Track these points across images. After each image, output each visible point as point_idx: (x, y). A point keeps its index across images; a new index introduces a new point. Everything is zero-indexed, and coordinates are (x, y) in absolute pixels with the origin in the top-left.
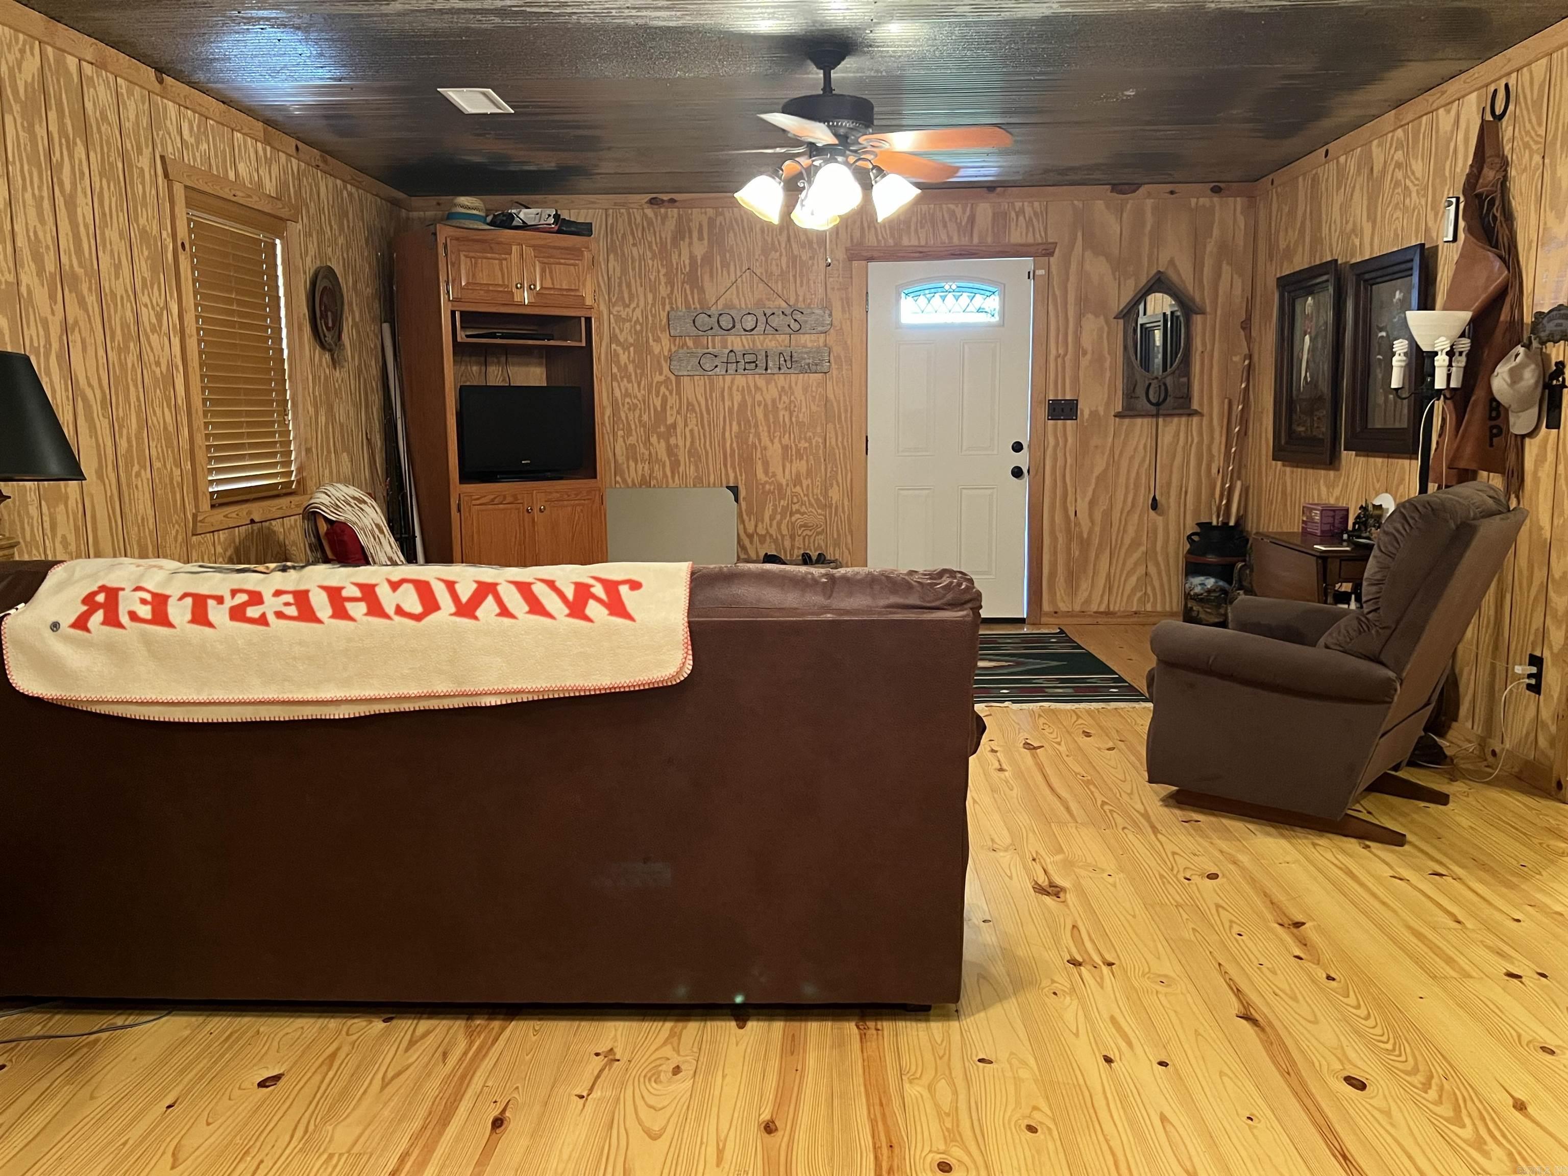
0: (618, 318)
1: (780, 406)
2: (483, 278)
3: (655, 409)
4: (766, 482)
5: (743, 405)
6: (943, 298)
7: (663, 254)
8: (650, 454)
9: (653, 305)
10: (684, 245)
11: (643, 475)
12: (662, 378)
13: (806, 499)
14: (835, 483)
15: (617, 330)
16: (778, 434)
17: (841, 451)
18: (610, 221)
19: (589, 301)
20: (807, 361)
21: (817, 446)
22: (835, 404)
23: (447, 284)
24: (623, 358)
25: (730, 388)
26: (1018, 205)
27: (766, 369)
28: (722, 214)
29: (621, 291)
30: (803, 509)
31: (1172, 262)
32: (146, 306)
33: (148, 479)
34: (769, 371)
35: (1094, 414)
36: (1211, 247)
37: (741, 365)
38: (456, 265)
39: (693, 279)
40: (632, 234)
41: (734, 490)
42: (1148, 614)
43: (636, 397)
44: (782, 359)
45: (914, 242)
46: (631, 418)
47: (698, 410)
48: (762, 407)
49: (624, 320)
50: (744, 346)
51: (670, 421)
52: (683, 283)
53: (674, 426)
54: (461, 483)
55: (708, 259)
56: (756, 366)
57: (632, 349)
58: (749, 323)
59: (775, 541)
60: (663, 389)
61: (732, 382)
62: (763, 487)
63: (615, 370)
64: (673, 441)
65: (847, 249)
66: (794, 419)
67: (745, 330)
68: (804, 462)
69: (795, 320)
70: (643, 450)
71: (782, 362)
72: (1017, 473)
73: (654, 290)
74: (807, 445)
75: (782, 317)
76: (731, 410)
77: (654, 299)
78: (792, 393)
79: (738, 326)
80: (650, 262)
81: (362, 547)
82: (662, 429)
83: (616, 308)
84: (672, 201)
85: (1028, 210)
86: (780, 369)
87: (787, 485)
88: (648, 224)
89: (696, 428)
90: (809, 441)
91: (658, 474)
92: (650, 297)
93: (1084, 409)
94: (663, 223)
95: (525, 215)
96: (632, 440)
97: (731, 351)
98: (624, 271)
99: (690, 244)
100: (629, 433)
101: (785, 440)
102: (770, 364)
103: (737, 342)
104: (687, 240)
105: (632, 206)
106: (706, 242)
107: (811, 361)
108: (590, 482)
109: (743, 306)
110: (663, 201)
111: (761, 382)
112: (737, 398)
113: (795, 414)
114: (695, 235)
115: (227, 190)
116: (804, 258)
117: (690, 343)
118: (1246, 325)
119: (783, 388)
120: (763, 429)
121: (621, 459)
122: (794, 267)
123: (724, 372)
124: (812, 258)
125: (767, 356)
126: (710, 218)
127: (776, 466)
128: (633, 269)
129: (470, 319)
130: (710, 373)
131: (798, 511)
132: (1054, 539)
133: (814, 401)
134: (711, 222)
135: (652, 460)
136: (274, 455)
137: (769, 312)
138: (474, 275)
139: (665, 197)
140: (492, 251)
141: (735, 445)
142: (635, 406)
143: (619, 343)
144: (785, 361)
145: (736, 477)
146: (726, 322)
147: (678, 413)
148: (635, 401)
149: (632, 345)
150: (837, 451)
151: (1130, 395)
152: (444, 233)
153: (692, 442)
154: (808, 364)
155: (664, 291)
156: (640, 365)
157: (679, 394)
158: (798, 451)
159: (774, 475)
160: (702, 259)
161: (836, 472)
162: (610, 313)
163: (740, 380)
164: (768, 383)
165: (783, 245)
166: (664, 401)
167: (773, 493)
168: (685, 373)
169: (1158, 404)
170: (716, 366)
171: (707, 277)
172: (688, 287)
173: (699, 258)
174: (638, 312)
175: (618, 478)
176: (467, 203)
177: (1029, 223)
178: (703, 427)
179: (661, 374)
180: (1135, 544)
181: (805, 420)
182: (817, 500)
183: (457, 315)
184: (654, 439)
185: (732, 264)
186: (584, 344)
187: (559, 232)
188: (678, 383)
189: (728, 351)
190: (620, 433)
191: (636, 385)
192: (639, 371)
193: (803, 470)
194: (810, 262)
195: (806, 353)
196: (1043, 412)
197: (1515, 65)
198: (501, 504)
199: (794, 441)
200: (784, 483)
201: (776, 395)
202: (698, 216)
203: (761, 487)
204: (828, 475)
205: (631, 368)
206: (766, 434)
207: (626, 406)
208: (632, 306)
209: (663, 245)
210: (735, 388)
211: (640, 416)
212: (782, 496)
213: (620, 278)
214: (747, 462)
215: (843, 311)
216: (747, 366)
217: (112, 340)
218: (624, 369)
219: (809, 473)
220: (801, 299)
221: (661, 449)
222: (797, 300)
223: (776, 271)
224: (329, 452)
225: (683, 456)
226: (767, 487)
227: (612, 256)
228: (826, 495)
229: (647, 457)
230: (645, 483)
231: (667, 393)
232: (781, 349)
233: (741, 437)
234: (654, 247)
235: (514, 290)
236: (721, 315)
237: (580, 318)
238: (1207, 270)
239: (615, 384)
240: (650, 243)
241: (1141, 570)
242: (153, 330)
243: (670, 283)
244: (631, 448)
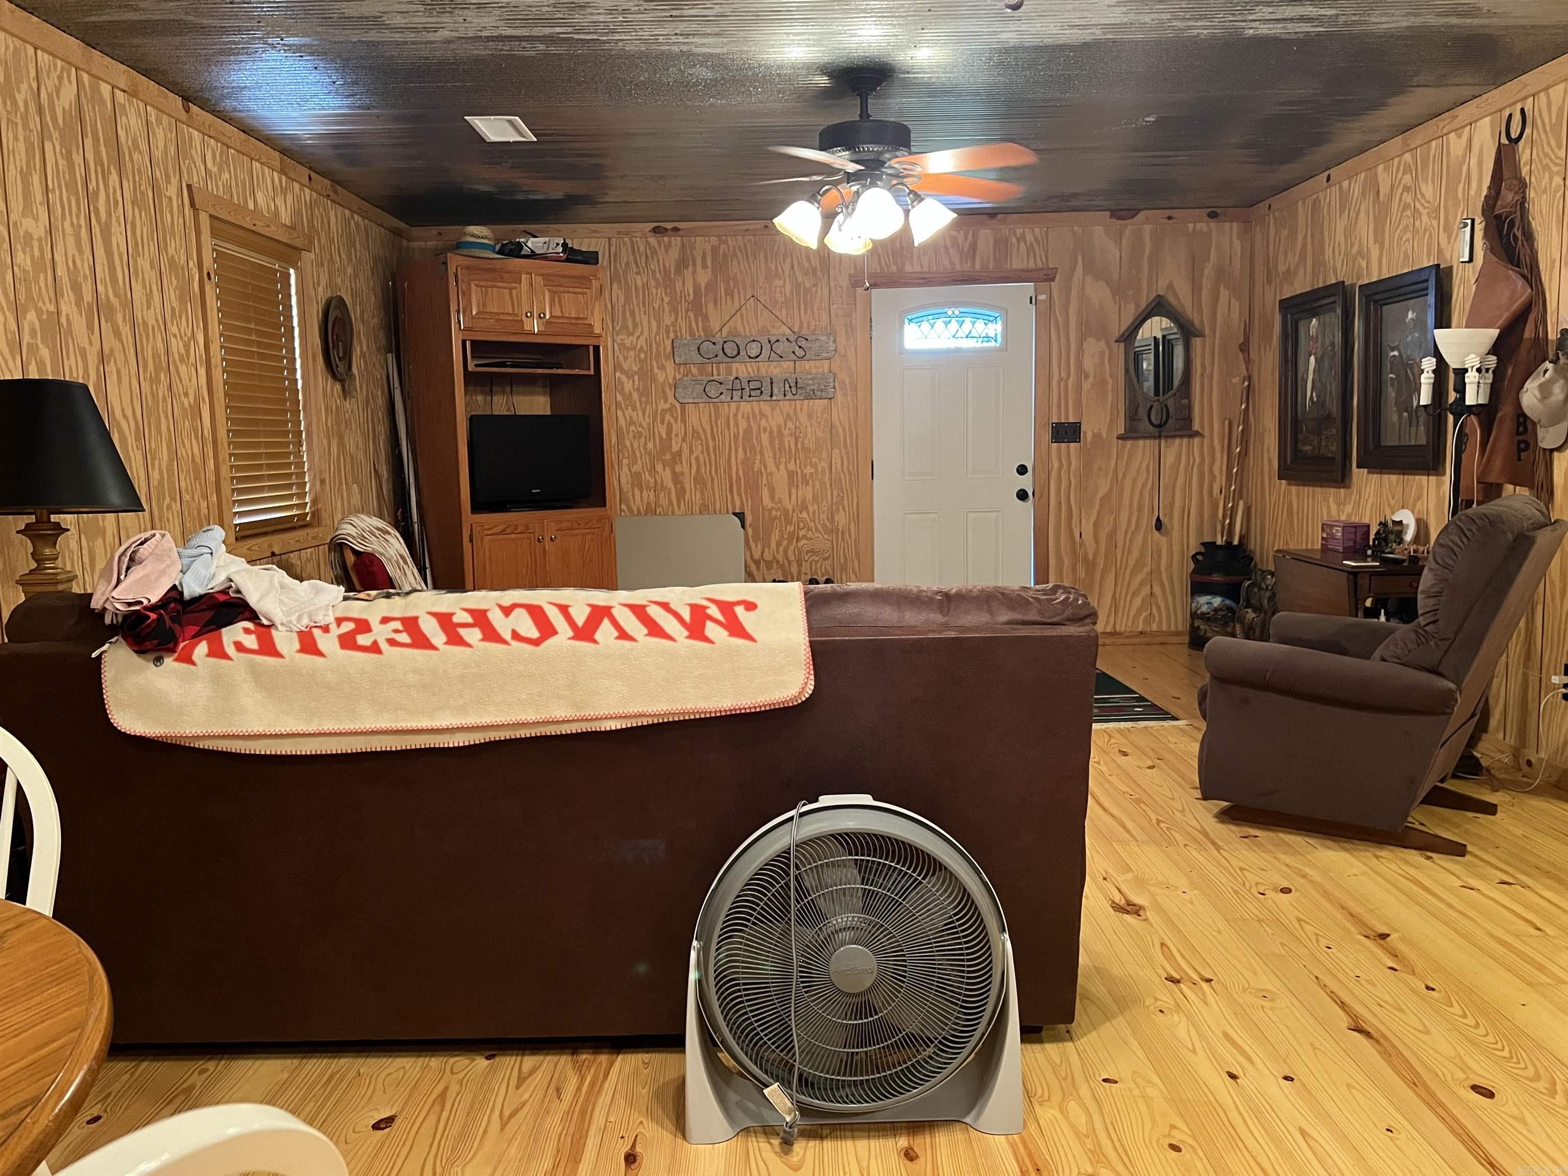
0: (623, 346)
1: (786, 432)
2: (493, 307)
3: (660, 437)
4: (772, 508)
5: (748, 431)
6: (947, 324)
7: (667, 282)
8: (656, 481)
9: (658, 333)
10: (688, 273)
11: (649, 503)
12: (667, 406)
13: (812, 524)
14: (841, 508)
15: (621, 358)
16: (783, 460)
17: (847, 476)
18: (613, 249)
19: (597, 330)
20: (812, 387)
21: (823, 471)
22: (840, 430)
23: (458, 312)
24: (628, 386)
25: (735, 415)
26: (1019, 231)
27: (771, 396)
28: (726, 242)
29: (624, 319)
30: (810, 534)
31: (1170, 286)
32: (175, 336)
33: (178, 512)
34: (774, 398)
35: (1097, 436)
36: (1208, 271)
37: (746, 392)
38: (467, 294)
39: (697, 307)
40: (636, 263)
41: (741, 516)
42: (1153, 634)
43: (641, 425)
44: (787, 385)
45: (918, 269)
46: (636, 445)
47: (703, 438)
48: (768, 433)
49: (628, 349)
50: (749, 373)
51: (675, 448)
52: (687, 310)
53: (679, 453)
54: (472, 513)
55: (711, 287)
56: (761, 393)
57: (636, 377)
58: (754, 350)
59: (782, 567)
60: (668, 417)
61: (738, 407)
62: (770, 513)
63: (619, 398)
64: (678, 469)
65: (850, 276)
66: (799, 445)
67: (750, 357)
68: (810, 488)
69: (800, 347)
70: (648, 477)
71: (787, 388)
72: (1022, 495)
73: (658, 318)
74: (813, 470)
75: (786, 343)
76: (736, 437)
77: (658, 327)
78: (797, 419)
79: (743, 353)
80: (654, 291)
81: (390, 578)
82: (668, 457)
83: (621, 337)
84: (676, 229)
85: (1029, 237)
86: (785, 395)
87: (794, 511)
88: (652, 253)
89: (701, 456)
90: (815, 466)
91: (664, 502)
92: (654, 324)
93: (1087, 431)
94: (667, 251)
95: (533, 244)
96: (637, 468)
97: (737, 378)
98: (628, 300)
99: (694, 272)
100: (634, 461)
101: (791, 466)
102: (775, 391)
103: (742, 369)
104: (691, 268)
105: (636, 234)
106: (709, 270)
107: (815, 387)
108: (597, 512)
109: (748, 333)
110: (666, 230)
111: (766, 408)
112: (743, 425)
113: (800, 440)
114: (699, 263)
115: (248, 219)
116: (807, 285)
117: (695, 370)
118: (1244, 347)
119: (788, 414)
120: (768, 454)
121: (625, 487)
122: (798, 294)
123: (729, 399)
124: (815, 285)
125: (772, 383)
126: (713, 246)
127: (782, 492)
128: (637, 298)
129: (480, 348)
130: (715, 400)
131: (805, 537)
132: (1060, 561)
133: (819, 427)
134: (715, 250)
135: (658, 487)
136: (289, 486)
137: (773, 339)
138: (484, 305)
139: (669, 226)
140: (502, 280)
141: (741, 472)
142: (640, 434)
143: (623, 372)
144: (790, 387)
145: (742, 504)
146: (730, 349)
147: (684, 440)
148: (640, 429)
149: (636, 373)
150: (842, 476)
151: (1132, 417)
152: (454, 261)
153: (698, 470)
154: (813, 391)
155: (668, 319)
156: (644, 393)
157: (684, 421)
158: (804, 476)
159: (780, 501)
160: (706, 287)
161: (843, 497)
162: (614, 341)
163: (745, 407)
164: (773, 409)
165: (787, 273)
166: (669, 429)
167: (779, 519)
168: (691, 401)
169: (1160, 426)
170: (721, 394)
171: (711, 306)
172: (692, 315)
173: (703, 285)
174: (642, 342)
175: (624, 507)
176: (478, 232)
177: (1030, 249)
178: (709, 454)
179: (666, 401)
180: (1139, 564)
181: (811, 446)
182: (824, 525)
183: (468, 344)
184: (659, 467)
185: (736, 291)
186: (592, 372)
187: (567, 260)
188: (683, 410)
189: (732, 378)
190: (625, 461)
191: (640, 413)
192: (643, 399)
193: (810, 496)
194: (814, 289)
195: (811, 379)
196: (1047, 435)
197: (1530, 90)
198: (512, 533)
199: (800, 468)
200: (790, 509)
201: (781, 421)
202: (702, 245)
203: (767, 513)
204: (834, 501)
205: (635, 396)
206: (772, 460)
207: (631, 434)
208: (637, 334)
209: (667, 273)
210: (740, 414)
211: (645, 444)
212: (789, 522)
213: (624, 307)
214: (753, 487)
215: (848, 338)
216: (753, 393)
217: (145, 371)
218: (628, 397)
219: (815, 499)
220: (805, 326)
221: (666, 476)
222: (801, 327)
223: (780, 298)
224: (340, 483)
225: (689, 484)
226: (774, 513)
227: (615, 286)
228: (832, 520)
229: (652, 484)
230: (651, 510)
231: (672, 421)
232: (784, 376)
233: (747, 463)
234: (658, 276)
235: (524, 318)
236: (725, 342)
237: (588, 346)
238: (1205, 293)
239: (620, 413)
240: (654, 272)
241: (1146, 591)
242: (182, 361)
243: (674, 310)
244: (636, 476)
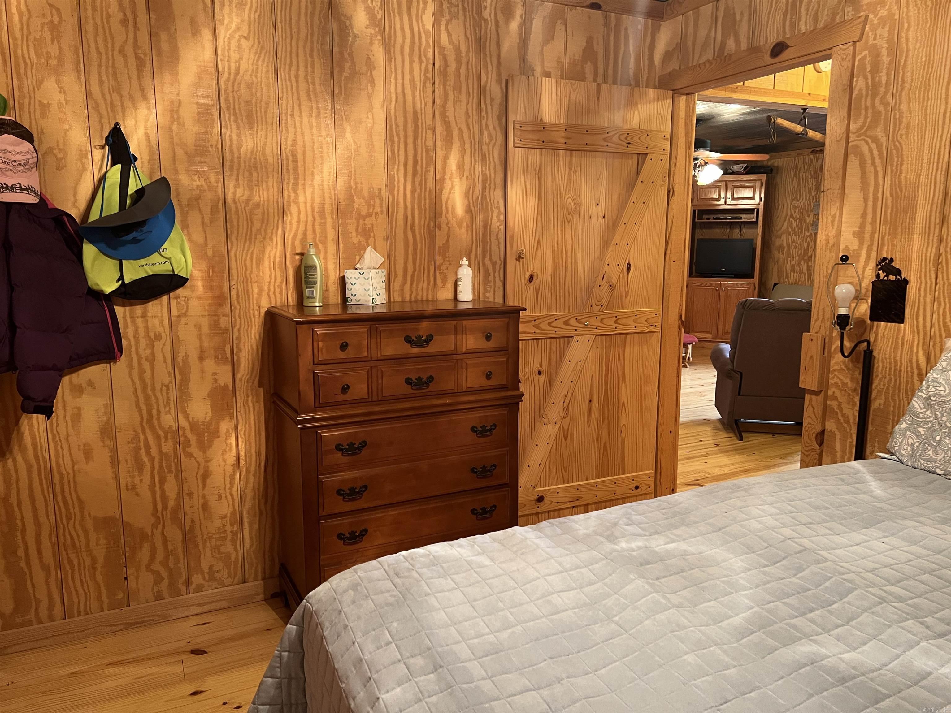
0: (794, 206)
8: (800, 269)
9: (809, 200)
12: (808, 234)
18: (796, 162)
24: (794, 225)
29: (797, 194)
40: (804, 167)
43: (797, 243)
46: (794, 252)
49: (796, 207)
51: (810, 254)
53: (811, 257)
57: (798, 220)
60: (808, 239)
63: (790, 230)
64: (810, 264)
70: (797, 267)
73: (810, 193)
77: (809, 197)
80: (810, 180)
82: (806, 258)
83: (794, 202)
84: (821, 150)
88: (811, 162)
91: (802, 279)
92: (808, 195)
94: (817, 161)
96: (794, 262)
98: (799, 185)
100: (793, 260)
105: (804, 154)
110: (817, 151)
121: (789, 271)
128: (803, 183)
129: (702, 212)
135: (800, 272)
139: (818, 149)
143: (793, 218)
147: (813, 250)
148: (797, 245)
149: (798, 218)
155: (813, 193)
156: (800, 228)
157: (815, 241)
166: (809, 244)
174: (802, 204)
179: (808, 232)
183: (697, 211)
184: (802, 263)
186: (754, 220)
188: (815, 236)
190: (789, 259)
191: (798, 237)
192: (800, 231)
198: (706, 286)
205: (797, 229)
207: (793, 247)
208: (800, 201)
209: (816, 171)
211: (798, 252)
213: (797, 188)
218: (794, 230)
221: (804, 267)
225: (813, 271)
227: (795, 179)
229: (798, 271)
230: (796, 283)
231: (810, 241)
239: (790, 237)
240: (810, 171)
243: (817, 189)
244: (793, 266)
